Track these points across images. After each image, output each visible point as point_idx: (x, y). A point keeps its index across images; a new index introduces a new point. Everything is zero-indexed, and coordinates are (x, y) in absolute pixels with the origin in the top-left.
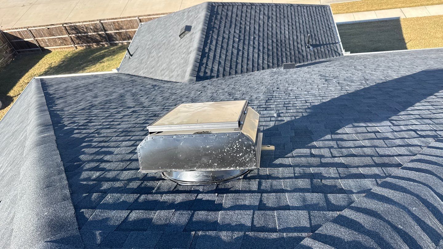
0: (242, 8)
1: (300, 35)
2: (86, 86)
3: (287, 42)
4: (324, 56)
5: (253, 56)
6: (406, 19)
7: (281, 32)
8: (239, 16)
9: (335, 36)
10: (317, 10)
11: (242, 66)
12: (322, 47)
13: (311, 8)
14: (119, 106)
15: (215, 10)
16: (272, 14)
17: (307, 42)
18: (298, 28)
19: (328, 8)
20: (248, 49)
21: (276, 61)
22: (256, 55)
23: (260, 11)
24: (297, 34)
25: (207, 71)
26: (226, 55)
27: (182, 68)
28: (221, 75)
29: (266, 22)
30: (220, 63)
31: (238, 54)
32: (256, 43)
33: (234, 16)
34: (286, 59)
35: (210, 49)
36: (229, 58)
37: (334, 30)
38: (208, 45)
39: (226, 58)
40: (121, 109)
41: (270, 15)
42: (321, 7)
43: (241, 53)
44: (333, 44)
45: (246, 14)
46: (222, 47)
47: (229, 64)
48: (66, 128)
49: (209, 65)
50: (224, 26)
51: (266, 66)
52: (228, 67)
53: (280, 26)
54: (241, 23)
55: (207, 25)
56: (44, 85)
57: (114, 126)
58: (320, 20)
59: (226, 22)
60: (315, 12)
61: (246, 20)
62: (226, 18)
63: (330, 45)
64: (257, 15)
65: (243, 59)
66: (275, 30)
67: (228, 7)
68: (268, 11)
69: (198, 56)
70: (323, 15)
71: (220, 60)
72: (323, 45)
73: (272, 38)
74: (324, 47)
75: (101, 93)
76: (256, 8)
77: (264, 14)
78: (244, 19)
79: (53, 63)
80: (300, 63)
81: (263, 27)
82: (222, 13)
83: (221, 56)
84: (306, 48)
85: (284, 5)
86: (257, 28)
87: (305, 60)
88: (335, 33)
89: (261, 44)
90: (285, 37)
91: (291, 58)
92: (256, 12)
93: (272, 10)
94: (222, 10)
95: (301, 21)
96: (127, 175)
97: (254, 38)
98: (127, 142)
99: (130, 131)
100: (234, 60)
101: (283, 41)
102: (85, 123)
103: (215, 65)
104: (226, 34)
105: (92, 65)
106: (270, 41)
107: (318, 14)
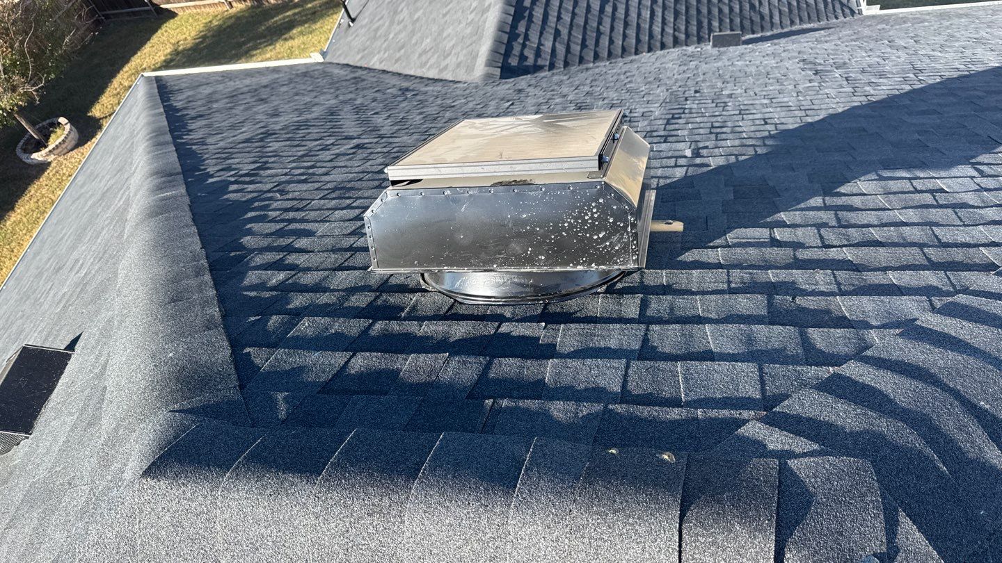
2: (254, 91)
4: (814, 16)
5: (639, 15)
11: (611, 41)
14: (325, 134)
21: (695, 28)
22: (646, 14)
25: (527, 52)
26: (574, 14)
27: (467, 47)
28: (560, 64)
30: (557, 33)
31: (602, 10)
34: (720, 24)
36: (580, 21)
39: (572, 21)
40: (331, 142)
43: (609, 9)
47: (581, 37)
48: (211, 180)
49: (532, 40)
51: (669, 40)
52: (578, 44)
56: (163, 90)
57: (316, 178)
65: (616, 24)
69: (505, 15)
71: (559, 27)
75: (287, 106)
79: (182, 42)
80: (753, 32)
83: (562, 16)
87: (767, 25)
91: (731, 21)
96: (346, 279)
98: (345, 211)
99: (352, 189)
100: (592, 27)
102: (252, 170)
103: (545, 39)
105: (266, 46)
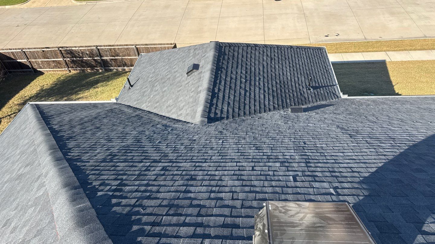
0: (247, 49)
1: (301, 77)
3: (290, 83)
4: (324, 98)
5: (259, 97)
6: (391, 62)
7: (283, 74)
8: (245, 57)
9: (333, 79)
10: (314, 52)
11: (250, 108)
12: (322, 89)
13: (309, 50)
15: (223, 51)
16: (275, 55)
17: (308, 84)
18: (299, 70)
19: (324, 50)
20: (255, 90)
21: (281, 103)
22: (262, 96)
23: (264, 52)
24: (298, 76)
25: (217, 111)
26: (235, 96)
27: (191, 107)
28: (231, 117)
29: (269, 63)
30: (229, 104)
31: (245, 95)
32: (262, 84)
33: (240, 56)
34: (290, 101)
35: (219, 90)
36: (237, 99)
37: (331, 73)
38: (218, 85)
39: (234, 98)
41: (273, 56)
42: (318, 50)
43: (248, 94)
44: (331, 86)
45: (251, 55)
46: (230, 87)
47: (238, 105)
49: (219, 106)
50: (231, 67)
51: (272, 107)
52: (237, 108)
53: (282, 67)
54: (246, 64)
55: (216, 65)
58: (317, 62)
59: (233, 63)
60: (313, 54)
61: (251, 60)
62: (233, 59)
63: (328, 87)
64: (261, 56)
65: (251, 100)
66: (278, 71)
67: (234, 48)
68: (271, 52)
69: (208, 96)
70: (320, 57)
71: (229, 101)
72: (323, 87)
73: (276, 79)
74: (323, 89)
76: (259, 49)
77: (267, 55)
78: (249, 60)
81: (267, 68)
82: (229, 54)
83: (230, 97)
84: (307, 89)
85: (284, 47)
86: (261, 69)
87: (307, 102)
88: (332, 75)
89: (266, 85)
90: (287, 78)
91: (294, 100)
92: (259, 53)
93: (274, 51)
94: (229, 51)
95: (301, 63)
97: (260, 79)
100: (242, 101)
101: (286, 83)
103: (224, 106)
104: (234, 75)
106: (274, 82)
107: (316, 56)
